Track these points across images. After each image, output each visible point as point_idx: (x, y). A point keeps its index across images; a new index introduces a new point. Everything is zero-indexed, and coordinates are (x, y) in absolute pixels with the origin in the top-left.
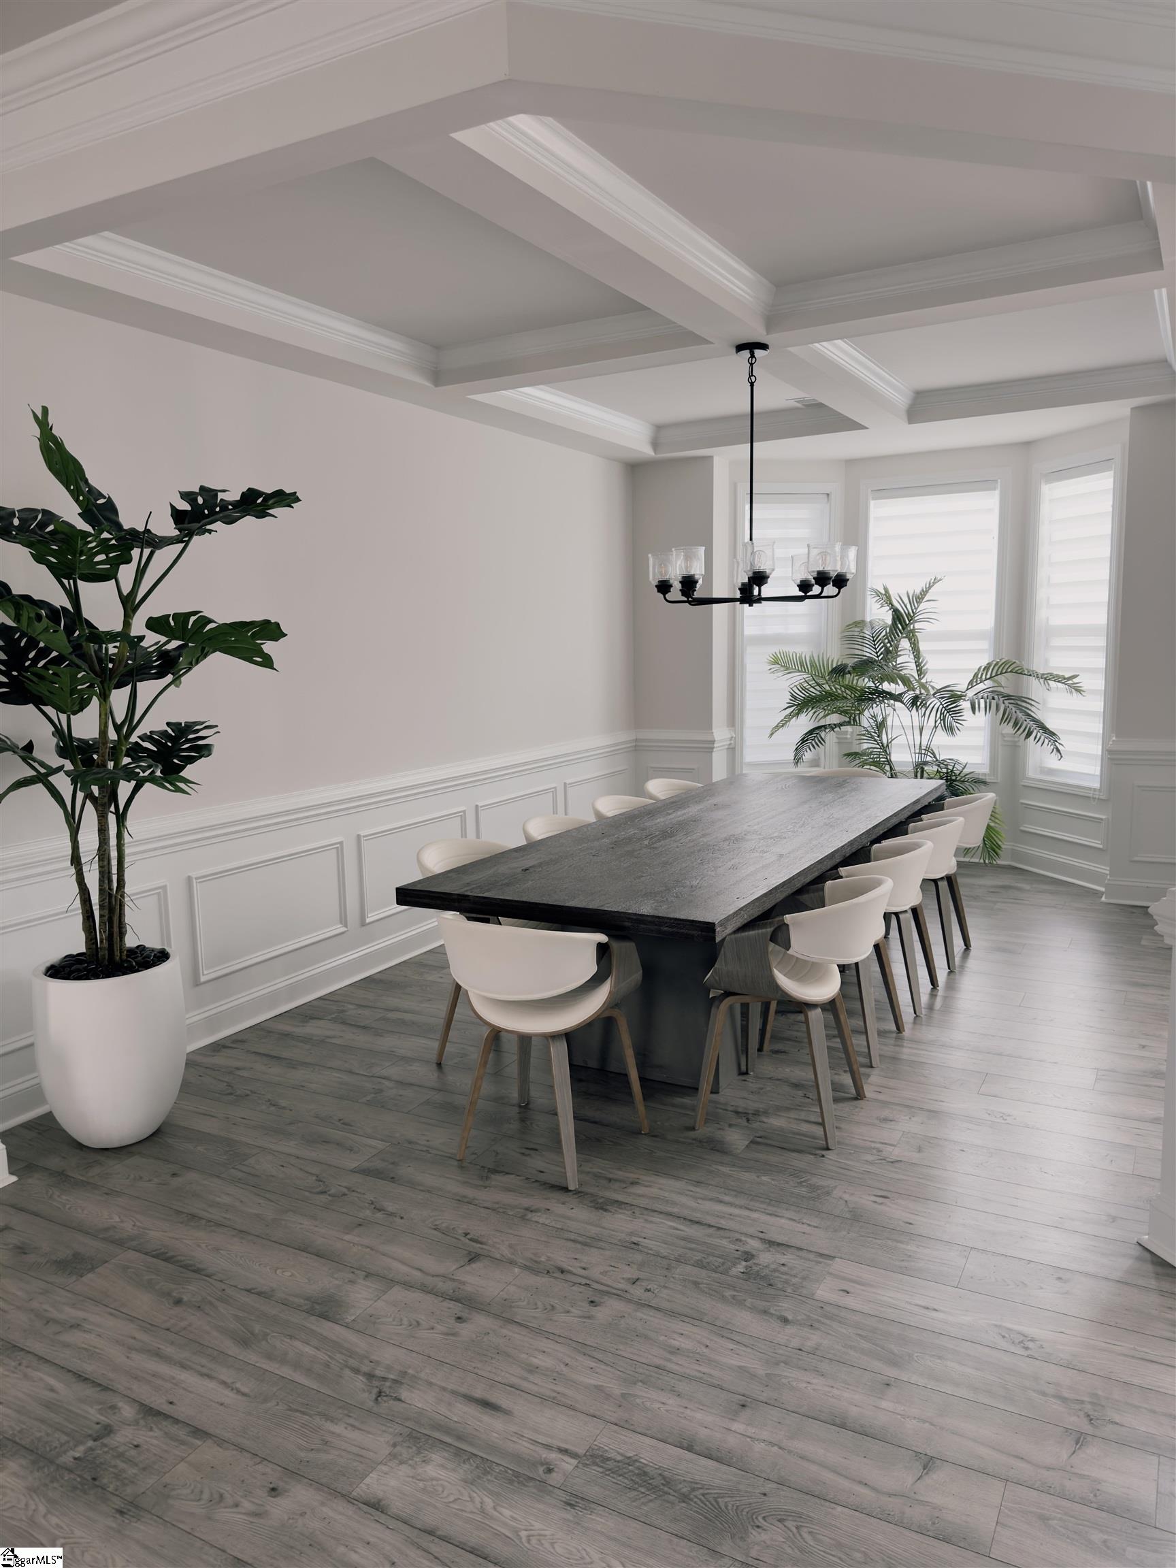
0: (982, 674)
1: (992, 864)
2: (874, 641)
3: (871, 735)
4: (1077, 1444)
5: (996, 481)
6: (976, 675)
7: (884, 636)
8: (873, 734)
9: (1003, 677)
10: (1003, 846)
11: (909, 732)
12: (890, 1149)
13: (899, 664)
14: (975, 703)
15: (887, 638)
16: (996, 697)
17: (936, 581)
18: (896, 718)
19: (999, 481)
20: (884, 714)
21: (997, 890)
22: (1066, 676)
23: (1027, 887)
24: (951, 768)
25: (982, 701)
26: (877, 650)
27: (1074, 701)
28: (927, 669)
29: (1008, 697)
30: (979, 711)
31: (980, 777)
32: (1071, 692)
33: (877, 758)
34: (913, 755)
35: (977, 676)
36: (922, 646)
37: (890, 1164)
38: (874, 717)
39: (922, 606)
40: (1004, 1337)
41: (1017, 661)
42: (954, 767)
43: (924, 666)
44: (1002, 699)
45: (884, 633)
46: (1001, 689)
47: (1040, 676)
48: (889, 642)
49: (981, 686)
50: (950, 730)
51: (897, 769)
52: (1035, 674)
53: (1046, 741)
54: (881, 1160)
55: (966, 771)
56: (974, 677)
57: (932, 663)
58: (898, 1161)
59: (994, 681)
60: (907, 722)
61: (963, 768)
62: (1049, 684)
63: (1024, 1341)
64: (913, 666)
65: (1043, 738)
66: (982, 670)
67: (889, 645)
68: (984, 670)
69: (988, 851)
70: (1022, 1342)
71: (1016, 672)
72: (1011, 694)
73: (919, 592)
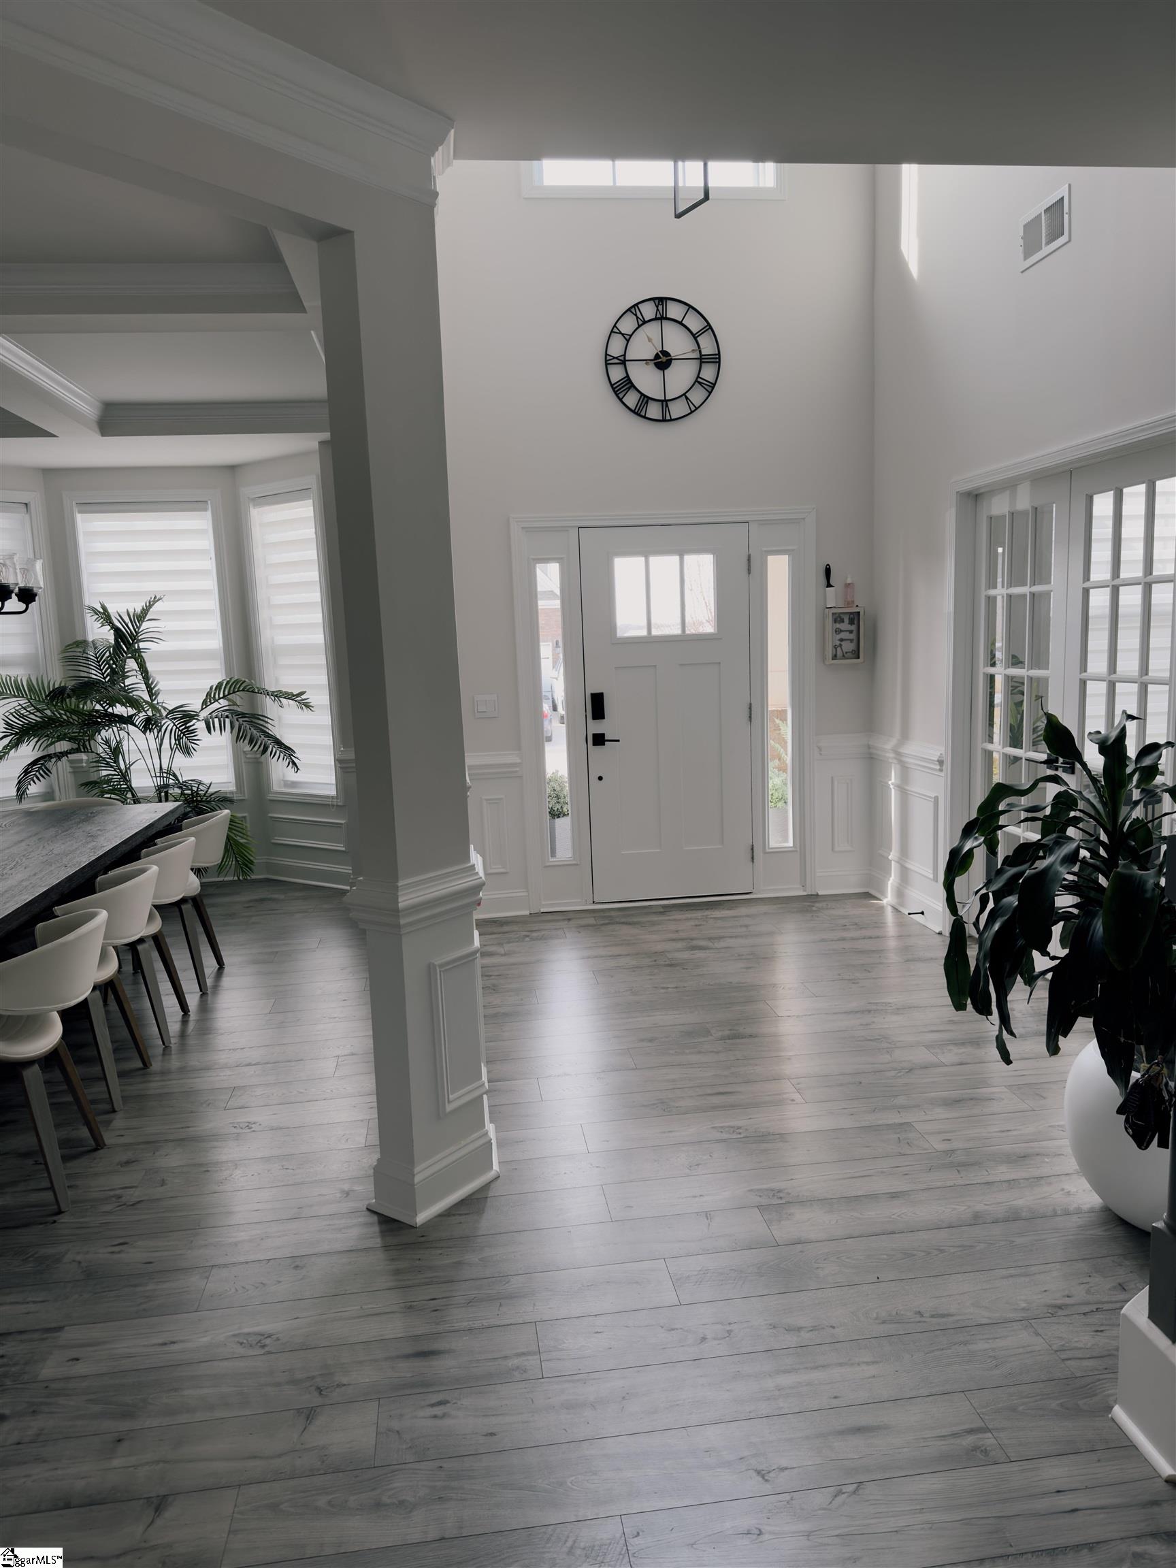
0: (215, 694)
1: (246, 879)
2: (99, 662)
3: (106, 761)
4: (307, 1420)
5: (206, 502)
6: (208, 694)
7: (108, 657)
8: (108, 760)
9: (238, 697)
10: (255, 861)
11: (147, 756)
12: (130, 1191)
13: (127, 686)
14: (209, 722)
15: (112, 659)
16: (230, 715)
17: (156, 600)
18: (131, 742)
19: (209, 502)
20: (118, 739)
21: (251, 904)
22: (295, 694)
23: (282, 897)
24: (195, 789)
25: (216, 720)
26: (103, 671)
27: (304, 716)
28: (158, 689)
29: (243, 715)
30: (214, 730)
31: (228, 796)
32: (302, 708)
33: (117, 785)
34: (154, 779)
35: (210, 696)
36: (150, 667)
37: (131, 1207)
38: (107, 742)
39: (145, 625)
40: (241, 1344)
41: (247, 680)
42: (198, 788)
43: (155, 687)
44: (235, 718)
45: (107, 654)
46: (235, 708)
47: (270, 693)
48: (114, 663)
49: (215, 706)
50: (187, 751)
51: (139, 795)
52: (266, 692)
53: (282, 755)
54: (120, 1206)
55: (211, 790)
56: (207, 696)
57: (163, 684)
58: (139, 1202)
59: (229, 700)
60: (143, 747)
61: (208, 789)
62: (281, 702)
63: (261, 1341)
64: (143, 686)
65: (278, 752)
66: (214, 689)
67: (114, 666)
68: (215, 690)
69: (242, 868)
70: (259, 1341)
71: (248, 691)
72: (246, 712)
73: (140, 611)
